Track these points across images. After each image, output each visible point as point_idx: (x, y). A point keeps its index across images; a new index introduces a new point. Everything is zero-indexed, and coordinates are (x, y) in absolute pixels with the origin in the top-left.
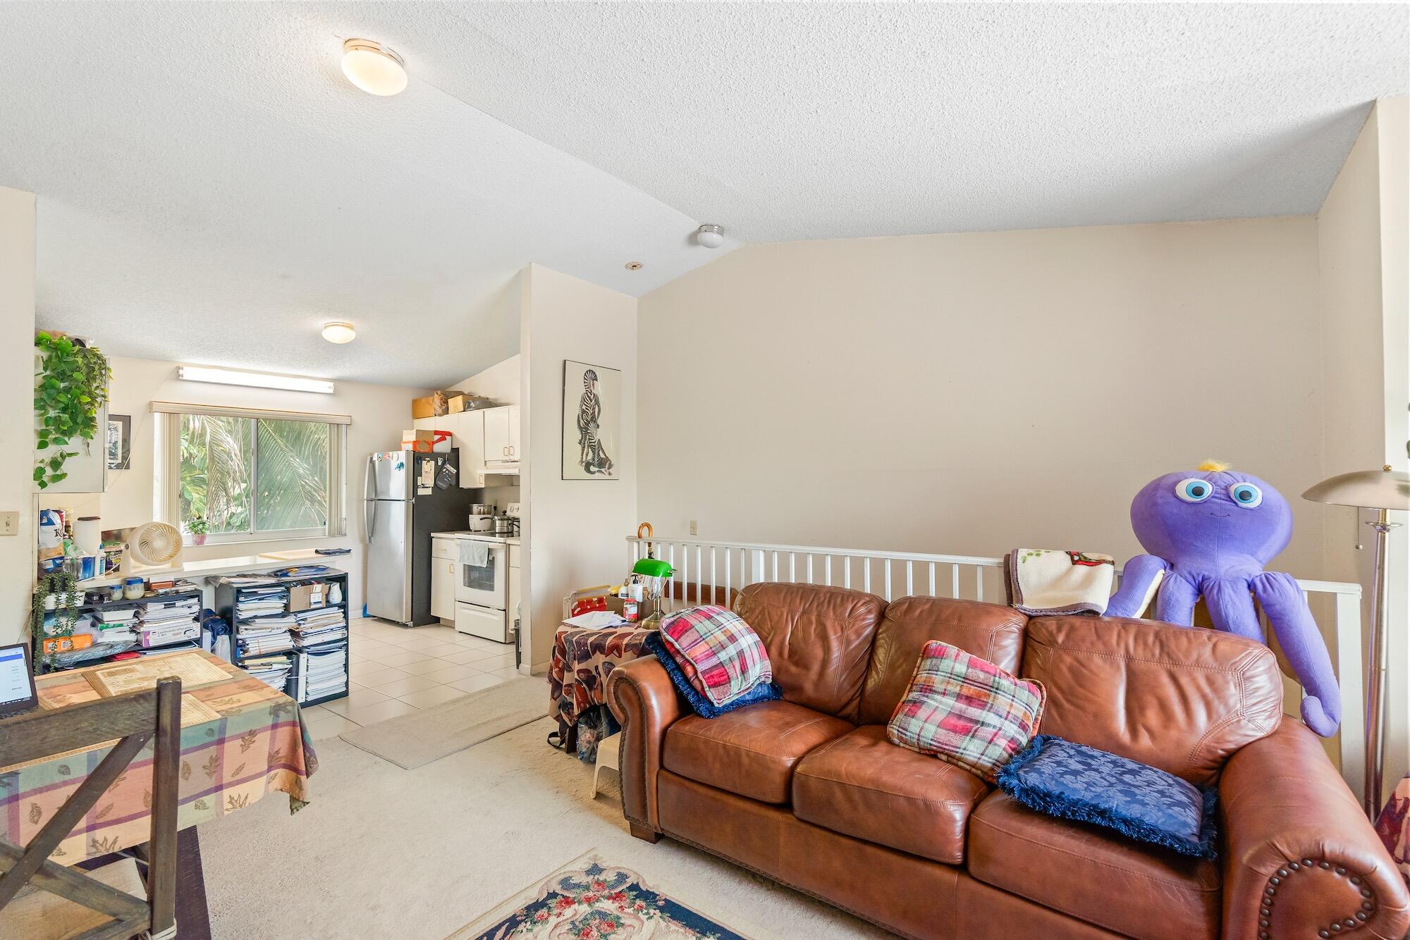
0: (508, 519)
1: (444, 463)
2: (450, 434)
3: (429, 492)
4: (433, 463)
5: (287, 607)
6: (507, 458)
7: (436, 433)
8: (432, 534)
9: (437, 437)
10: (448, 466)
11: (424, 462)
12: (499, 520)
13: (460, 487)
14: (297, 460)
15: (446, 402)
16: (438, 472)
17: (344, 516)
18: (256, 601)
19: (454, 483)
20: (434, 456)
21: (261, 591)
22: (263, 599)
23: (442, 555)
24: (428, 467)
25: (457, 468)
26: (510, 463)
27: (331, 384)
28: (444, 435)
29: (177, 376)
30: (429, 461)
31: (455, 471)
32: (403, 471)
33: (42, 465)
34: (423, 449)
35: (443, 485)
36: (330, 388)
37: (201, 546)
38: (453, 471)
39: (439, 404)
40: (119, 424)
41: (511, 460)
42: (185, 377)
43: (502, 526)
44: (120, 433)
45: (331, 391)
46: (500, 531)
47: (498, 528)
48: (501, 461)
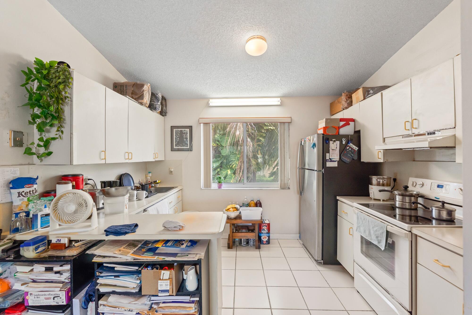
0: (411, 196)
1: (348, 142)
2: (353, 120)
3: (335, 164)
4: (338, 142)
6: (410, 133)
7: (342, 120)
8: (338, 198)
9: (342, 123)
10: (351, 145)
11: (331, 142)
12: (399, 195)
13: (362, 161)
15: (351, 97)
16: (343, 150)
17: (289, 177)
18: (113, 277)
19: (356, 158)
20: (339, 137)
21: (118, 268)
22: (118, 276)
23: (344, 216)
24: (335, 146)
25: (359, 146)
26: (413, 138)
27: (279, 99)
28: (347, 121)
30: (334, 141)
31: (357, 148)
32: (316, 149)
33: (32, 147)
34: (331, 132)
35: (347, 160)
36: (279, 101)
37: (220, 189)
38: (356, 148)
39: (345, 100)
40: (188, 130)
41: (414, 134)
42: (211, 104)
43: (403, 201)
44: (188, 134)
45: (279, 103)
46: (400, 206)
47: (399, 203)
48: (402, 136)
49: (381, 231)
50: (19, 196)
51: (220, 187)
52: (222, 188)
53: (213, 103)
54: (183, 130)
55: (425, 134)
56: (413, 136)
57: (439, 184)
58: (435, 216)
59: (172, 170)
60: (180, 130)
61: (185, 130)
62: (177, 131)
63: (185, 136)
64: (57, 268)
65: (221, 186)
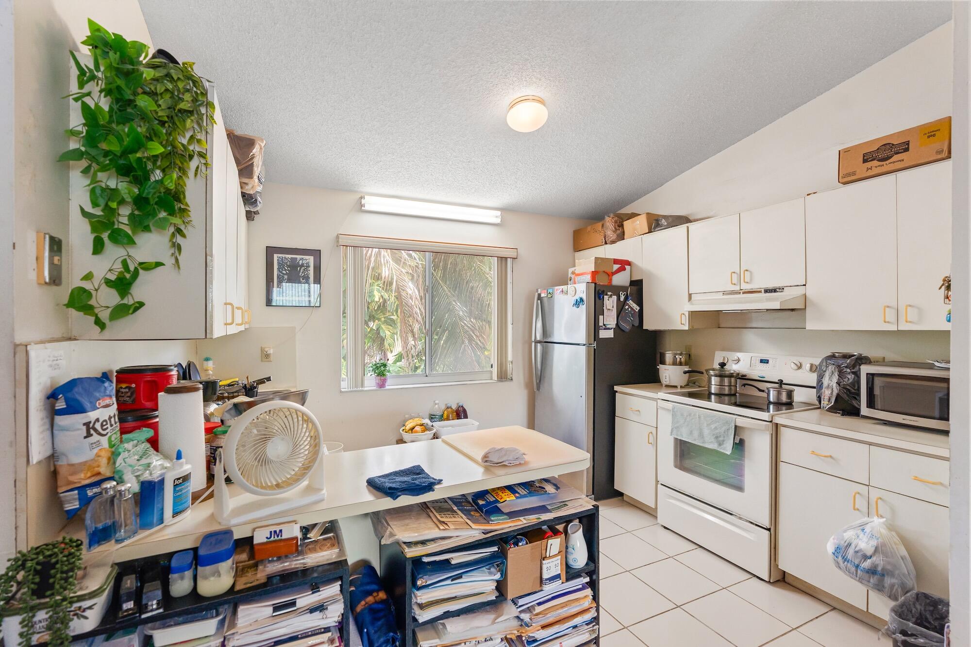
0: (731, 376)
1: (626, 298)
2: (628, 263)
3: (609, 334)
4: (615, 298)
5: (501, 587)
6: (737, 288)
7: (616, 261)
8: (616, 388)
9: (616, 267)
10: (630, 302)
11: (606, 297)
12: (716, 376)
13: (644, 328)
14: (458, 304)
15: (621, 226)
16: (621, 308)
17: (510, 358)
18: (449, 582)
19: (637, 324)
20: (617, 290)
21: (457, 558)
22: (459, 576)
23: (633, 416)
24: (610, 303)
25: (640, 303)
26: (742, 296)
27: (498, 213)
28: (624, 264)
29: (360, 207)
30: (611, 296)
31: (638, 308)
32: (583, 308)
33: (87, 285)
34: (602, 281)
35: (627, 327)
36: (497, 217)
37: (382, 388)
38: (636, 308)
39: (613, 228)
40: (311, 259)
41: (743, 291)
42: (367, 208)
43: (721, 385)
44: (311, 269)
45: (498, 221)
46: (717, 392)
47: (715, 388)
48: (722, 293)
49: (724, 429)
50: (89, 435)
51: (382, 385)
52: (387, 387)
53: (370, 203)
54: (298, 257)
55: (760, 292)
56: (742, 293)
57: (762, 358)
58: (773, 399)
59: (271, 351)
60: (290, 256)
61: (302, 259)
62: (282, 259)
63: (302, 272)
64: (305, 600)
65: (385, 382)
